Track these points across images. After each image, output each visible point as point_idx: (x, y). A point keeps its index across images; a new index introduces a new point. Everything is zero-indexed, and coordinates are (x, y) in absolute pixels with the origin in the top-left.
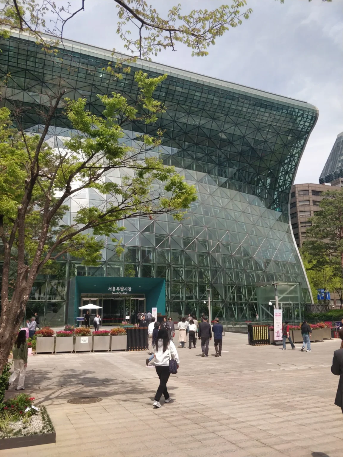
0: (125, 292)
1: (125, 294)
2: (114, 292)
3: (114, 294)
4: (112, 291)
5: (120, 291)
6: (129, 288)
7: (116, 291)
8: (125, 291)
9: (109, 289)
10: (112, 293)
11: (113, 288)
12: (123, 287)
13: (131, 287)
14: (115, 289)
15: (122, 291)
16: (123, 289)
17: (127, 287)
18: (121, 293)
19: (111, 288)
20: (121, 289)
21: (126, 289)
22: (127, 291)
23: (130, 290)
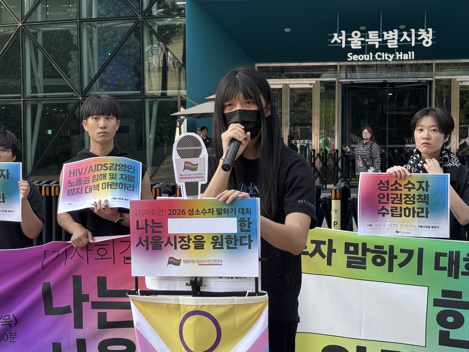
0: (405, 52)
1: (406, 57)
3: (355, 57)
4: (348, 48)
5: (384, 47)
6: (422, 32)
8: (404, 47)
9: (336, 38)
10: (349, 55)
11: (353, 34)
12: (396, 31)
13: (430, 30)
14: (361, 37)
15: (390, 46)
16: (396, 37)
17: (413, 31)
18: (386, 55)
19: (343, 38)
20: (385, 38)
21: (410, 36)
22: (413, 44)
23: (427, 43)
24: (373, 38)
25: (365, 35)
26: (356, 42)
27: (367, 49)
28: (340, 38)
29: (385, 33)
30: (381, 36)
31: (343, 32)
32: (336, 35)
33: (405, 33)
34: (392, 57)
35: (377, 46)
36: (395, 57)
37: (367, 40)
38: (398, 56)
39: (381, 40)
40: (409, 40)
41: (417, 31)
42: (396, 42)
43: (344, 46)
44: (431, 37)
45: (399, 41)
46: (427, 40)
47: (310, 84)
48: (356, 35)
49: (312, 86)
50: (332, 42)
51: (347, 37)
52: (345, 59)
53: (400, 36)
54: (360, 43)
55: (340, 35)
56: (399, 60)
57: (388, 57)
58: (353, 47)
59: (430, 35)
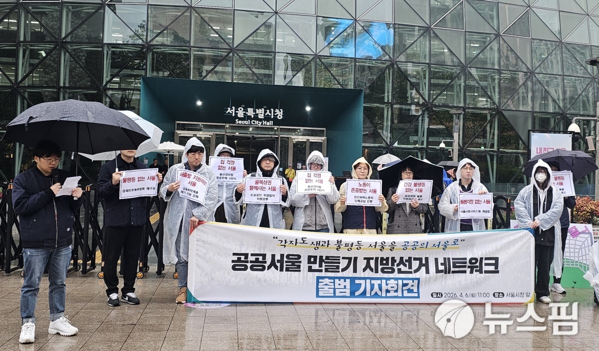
0: (268, 121)
2: (240, 119)
4: (236, 117)
5: (256, 117)
6: (277, 111)
8: (267, 118)
10: (236, 120)
11: (239, 109)
12: (263, 109)
13: (281, 110)
14: (243, 111)
15: (259, 117)
16: (263, 113)
17: (272, 110)
18: (258, 122)
19: (233, 110)
20: (257, 113)
21: (270, 112)
22: (272, 117)
23: (280, 117)
24: (250, 112)
25: (245, 110)
26: (241, 114)
27: (246, 117)
28: (232, 110)
29: (257, 110)
30: (255, 111)
31: (234, 108)
32: (229, 109)
33: (268, 111)
34: (260, 123)
35: (252, 117)
36: (262, 123)
37: (247, 113)
38: (264, 123)
39: (255, 113)
40: (270, 115)
41: (274, 110)
42: (263, 116)
43: (233, 115)
44: (282, 114)
45: (264, 114)
46: (279, 115)
47: (210, 135)
48: (241, 109)
49: (210, 136)
50: (227, 112)
51: (235, 110)
52: (235, 122)
53: (265, 112)
54: (243, 114)
55: (231, 109)
56: (265, 125)
57: (259, 123)
58: (239, 116)
59: (282, 113)
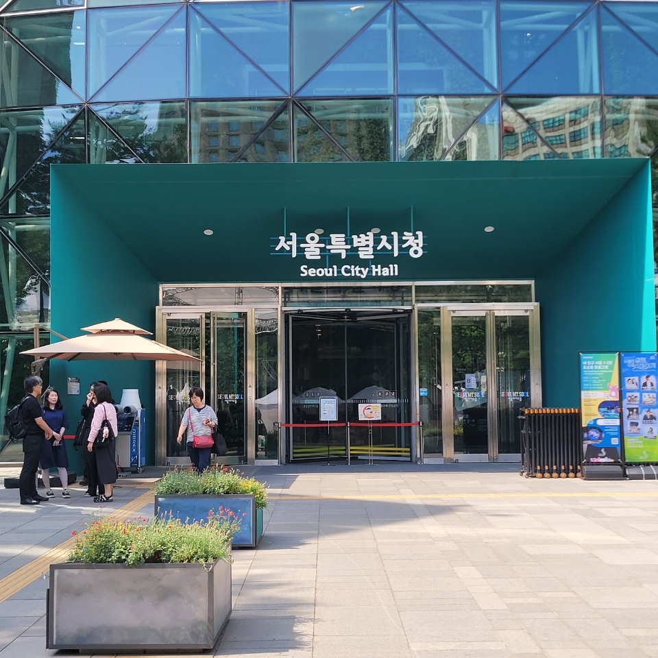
0: (385, 265)
1: (386, 272)
2: (313, 264)
3: (312, 273)
4: (301, 259)
5: (353, 257)
6: (408, 236)
7: (328, 259)
8: (383, 258)
9: (282, 243)
10: (303, 268)
11: (308, 238)
12: (371, 234)
13: (420, 234)
14: (319, 242)
15: (362, 256)
16: (371, 243)
17: (395, 234)
18: (357, 269)
19: (294, 243)
20: (355, 245)
21: (390, 241)
22: (396, 254)
23: (416, 252)
24: (338, 243)
25: (325, 239)
26: (312, 249)
28: (289, 243)
29: (355, 237)
30: (349, 241)
31: (294, 235)
33: (384, 238)
34: (365, 272)
35: (343, 257)
36: (370, 271)
37: (328, 247)
38: (374, 270)
39: (349, 247)
40: (389, 247)
41: (401, 235)
42: (371, 250)
43: (294, 255)
44: (421, 245)
45: (375, 248)
46: (415, 248)
48: (312, 239)
50: (277, 249)
51: (299, 242)
52: (298, 275)
53: (377, 241)
54: (318, 251)
56: (377, 278)
57: (360, 272)
58: (308, 257)
59: (420, 241)
